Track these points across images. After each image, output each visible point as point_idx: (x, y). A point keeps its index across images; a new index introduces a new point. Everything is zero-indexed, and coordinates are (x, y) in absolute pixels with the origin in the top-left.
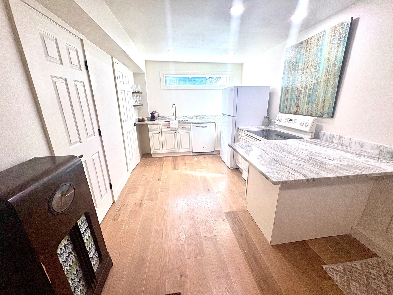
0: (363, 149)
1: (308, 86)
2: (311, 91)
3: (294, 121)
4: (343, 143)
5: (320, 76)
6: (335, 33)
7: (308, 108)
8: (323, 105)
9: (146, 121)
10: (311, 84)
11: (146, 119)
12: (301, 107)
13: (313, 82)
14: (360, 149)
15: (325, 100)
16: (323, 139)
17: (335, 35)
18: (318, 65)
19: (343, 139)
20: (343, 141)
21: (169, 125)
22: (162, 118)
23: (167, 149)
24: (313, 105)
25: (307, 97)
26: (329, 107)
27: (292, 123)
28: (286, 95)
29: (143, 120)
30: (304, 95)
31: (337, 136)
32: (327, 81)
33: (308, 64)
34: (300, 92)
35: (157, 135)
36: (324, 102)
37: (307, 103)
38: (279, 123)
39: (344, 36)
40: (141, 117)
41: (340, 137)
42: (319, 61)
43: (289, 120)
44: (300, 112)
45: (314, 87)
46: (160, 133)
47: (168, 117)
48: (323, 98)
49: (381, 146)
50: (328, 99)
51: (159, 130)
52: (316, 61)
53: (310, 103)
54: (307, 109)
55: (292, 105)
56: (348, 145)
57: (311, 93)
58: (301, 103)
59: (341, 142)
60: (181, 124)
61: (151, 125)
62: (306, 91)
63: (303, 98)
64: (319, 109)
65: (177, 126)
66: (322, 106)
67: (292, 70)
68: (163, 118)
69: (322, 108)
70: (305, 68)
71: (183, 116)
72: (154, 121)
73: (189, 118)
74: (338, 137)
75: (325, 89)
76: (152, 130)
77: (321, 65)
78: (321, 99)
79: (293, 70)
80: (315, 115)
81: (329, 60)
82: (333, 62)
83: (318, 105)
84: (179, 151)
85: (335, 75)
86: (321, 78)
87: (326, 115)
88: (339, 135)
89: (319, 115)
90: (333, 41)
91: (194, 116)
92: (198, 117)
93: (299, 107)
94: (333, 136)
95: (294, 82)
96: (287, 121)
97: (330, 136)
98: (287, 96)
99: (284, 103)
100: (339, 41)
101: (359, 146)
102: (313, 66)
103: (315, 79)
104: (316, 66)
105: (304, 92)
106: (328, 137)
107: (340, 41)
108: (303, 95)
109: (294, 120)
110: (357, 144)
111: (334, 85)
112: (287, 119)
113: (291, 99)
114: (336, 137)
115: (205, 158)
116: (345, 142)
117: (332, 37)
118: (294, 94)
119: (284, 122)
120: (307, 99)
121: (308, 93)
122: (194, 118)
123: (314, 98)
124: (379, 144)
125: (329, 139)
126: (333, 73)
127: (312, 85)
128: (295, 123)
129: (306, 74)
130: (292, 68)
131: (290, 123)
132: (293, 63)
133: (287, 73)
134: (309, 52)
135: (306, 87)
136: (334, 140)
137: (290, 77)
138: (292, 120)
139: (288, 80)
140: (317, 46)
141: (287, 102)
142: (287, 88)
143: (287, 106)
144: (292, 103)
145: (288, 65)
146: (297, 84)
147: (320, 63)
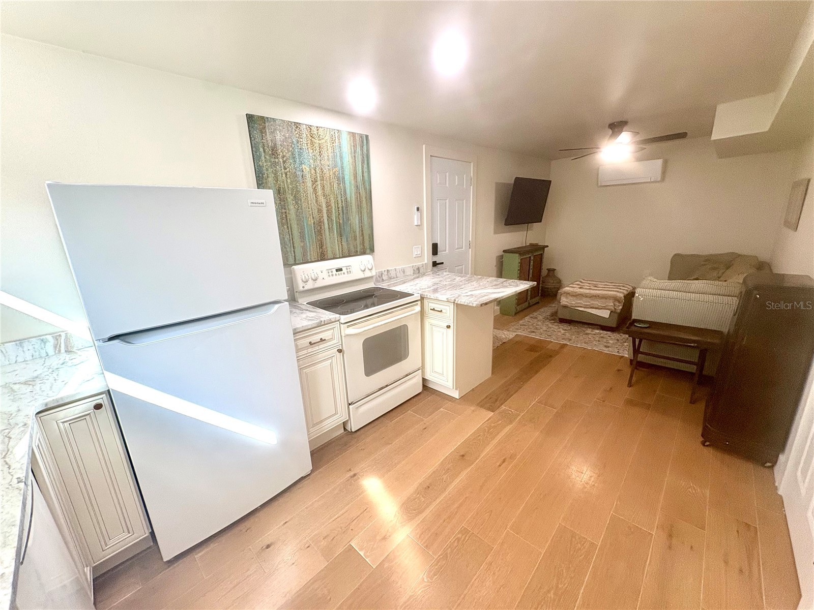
1: (333, 211)
2: (340, 218)
3: (347, 269)
4: (392, 276)
5: (349, 199)
7: (342, 245)
8: (362, 238)
10: (338, 208)
12: (328, 245)
13: (340, 205)
15: (362, 231)
17: (355, 146)
18: (341, 180)
19: (391, 272)
24: (348, 240)
25: (337, 229)
26: (368, 239)
27: (344, 273)
28: (285, 227)
31: (385, 271)
32: (359, 205)
33: (322, 172)
34: (320, 219)
36: (363, 235)
37: (339, 238)
41: (388, 271)
42: (342, 174)
44: (330, 255)
45: (343, 212)
48: (359, 228)
49: (413, 267)
52: (337, 172)
53: (344, 240)
54: (340, 248)
55: (308, 244)
56: (395, 276)
57: (341, 221)
58: (328, 239)
59: (390, 276)
62: (332, 218)
63: (329, 231)
64: (358, 244)
66: (360, 240)
67: (286, 174)
69: (361, 242)
70: (319, 178)
74: (386, 271)
75: (360, 216)
77: (347, 182)
78: (357, 230)
79: (288, 173)
80: (355, 254)
81: (355, 176)
83: (355, 239)
85: (367, 200)
87: (367, 250)
89: (360, 252)
90: (355, 153)
93: (325, 247)
94: (381, 273)
95: (301, 200)
96: (330, 274)
98: (288, 227)
99: (284, 244)
101: (403, 273)
102: (333, 179)
103: (341, 200)
104: (339, 179)
105: (328, 220)
106: (378, 277)
108: (326, 226)
109: (345, 268)
110: (401, 271)
111: (368, 211)
112: (330, 271)
113: (301, 233)
114: (384, 273)
117: (352, 147)
118: (307, 224)
119: (325, 277)
120: (337, 232)
121: (336, 221)
123: (347, 229)
124: (412, 265)
126: (364, 197)
127: (340, 209)
128: (350, 272)
129: (323, 189)
130: (285, 169)
131: (339, 274)
132: (284, 159)
133: (270, 175)
134: (320, 152)
135: (329, 212)
136: (384, 278)
137: (286, 188)
138: (341, 270)
139: (279, 193)
140: (331, 147)
141: (292, 242)
142: (283, 210)
143: (296, 250)
144: (307, 240)
145: (267, 157)
146: (308, 204)
147: (344, 178)
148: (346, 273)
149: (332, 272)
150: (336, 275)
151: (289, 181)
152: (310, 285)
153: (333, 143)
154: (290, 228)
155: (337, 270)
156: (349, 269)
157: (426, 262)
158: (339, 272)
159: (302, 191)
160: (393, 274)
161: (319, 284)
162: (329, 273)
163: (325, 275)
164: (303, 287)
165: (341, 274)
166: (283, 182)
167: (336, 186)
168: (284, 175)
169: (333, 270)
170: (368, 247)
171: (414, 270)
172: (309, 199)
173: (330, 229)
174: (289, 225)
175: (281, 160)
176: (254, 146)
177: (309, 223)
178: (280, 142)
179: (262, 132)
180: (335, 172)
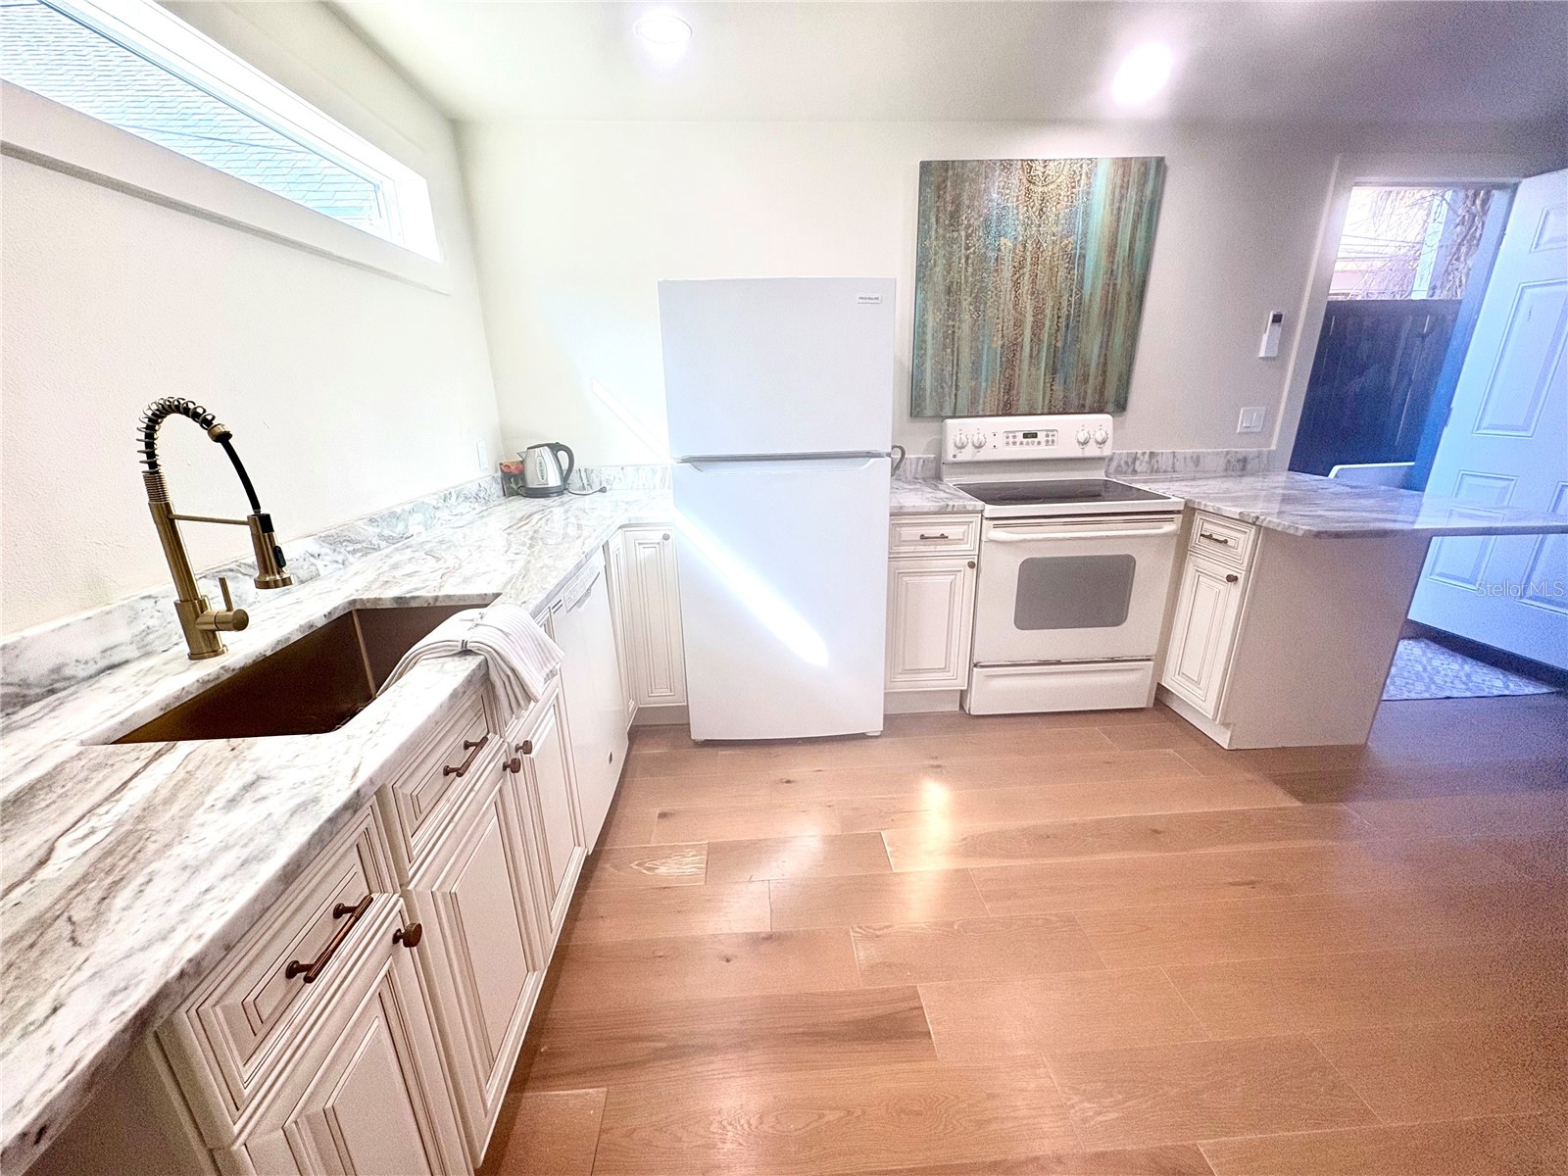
0: (1200, 466)
1: (1047, 323)
2: (1059, 337)
3: (1047, 436)
4: (1160, 466)
5: (1087, 301)
6: (1126, 180)
7: (1052, 390)
8: (1100, 378)
10: (1059, 318)
12: (1023, 389)
13: (1064, 310)
14: (1194, 469)
15: (1105, 364)
17: (1125, 185)
18: (1077, 260)
19: (1159, 458)
20: (1160, 461)
24: (1068, 381)
25: (1047, 358)
26: (1119, 384)
27: (1039, 443)
28: (949, 351)
30: (1031, 350)
31: (1144, 453)
32: (1109, 309)
33: (1039, 248)
34: (1016, 339)
36: (1104, 372)
37: (1049, 376)
38: (973, 455)
41: (1152, 455)
42: (1081, 248)
43: (1021, 435)
44: (1023, 404)
45: (1067, 326)
48: (1099, 359)
49: (1228, 453)
50: (1115, 362)
52: (1070, 246)
53: (1059, 376)
54: (1048, 395)
55: (984, 384)
56: (1169, 469)
57: (1059, 344)
58: (1025, 377)
59: (1156, 467)
62: (1041, 336)
63: (1030, 362)
64: (1089, 391)
66: (1097, 383)
67: (967, 258)
69: (1098, 388)
70: (1029, 259)
74: (1147, 457)
75: (1105, 334)
77: (1090, 264)
78: (1094, 363)
79: (971, 256)
80: (1078, 411)
81: (1112, 251)
82: (1124, 260)
83: (1086, 380)
85: (1130, 299)
86: (1090, 300)
87: (1109, 405)
88: (1148, 451)
89: (1090, 408)
90: (1121, 202)
93: (1015, 392)
94: (1134, 456)
95: (986, 303)
96: (1011, 440)
97: (1127, 459)
98: (953, 351)
99: (940, 380)
100: (1136, 206)
101: (1192, 463)
102: (1058, 260)
103: (1069, 301)
104: (1071, 260)
105: (1031, 340)
106: (1122, 462)
108: (1027, 352)
109: (1045, 433)
110: (1188, 460)
112: (1011, 435)
113: (973, 363)
114: (1141, 458)
117: (1117, 190)
118: (989, 347)
119: (999, 445)
120: (1047, 364)
121: (1049, 345)
123: (1071, 359)
124: (1226, 450)
125: (1125, 468)
126: (1125, 293)
127: (1063, 320)
128: (1053, 441)
129: (1034, 282)
130: (967, 248)
131: (1028, 444)
132: (970, 231)
133: (939, 262)
134: (1041, 210)
135: (1037, 325)
136: (1138, 468)
137: (963, 282)
138: (1035, 435)
139: (949, 291)
140: (1068, 196)
141: (954, 378)
142: (951, 323)
143: (959, 392)
144: (983, 377)
145: (941, 231)
146: (998, 310)
147: (1084, 257)
148: (1043, 443)
149: (1014, 437)
150: (1021, 443)
151: (970, 270)
152: (967, 455)
153: (1073, 187)
154: (956, 354)
155: (1026, 436)
156: (1053, 435)
157: (1273, 447)
158: (1030, 440)
159: (990, 286)
160: (1164, 463)
161: (983, 455)
162: (1008, 438)
163: (1000, 440)
164: (955, 456)
165: (1033, 443)
166: (960, 272)
167: (1062, 273)
168: (963, 261)
169: (1017, 434)
170: (1112, 399)
171: (1229, 462)
172: (1002, 301)
173: (1034, 357)
174: (955, 349)
175: (963, 233)
176: (923, 216)
177: (994, 346)
178: (967, 202)
179: (938, 188)
180: (1067, 246)
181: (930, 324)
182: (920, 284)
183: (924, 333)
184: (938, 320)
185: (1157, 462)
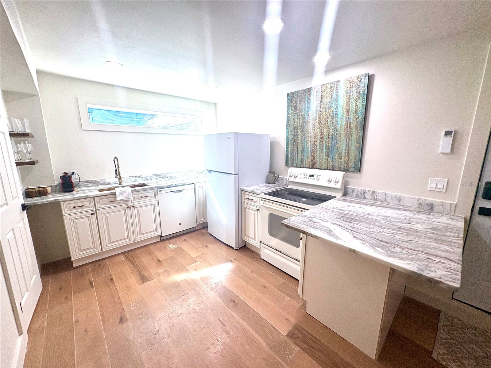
0: (401, 203)
1: (325, 138)
2: (330, 143)
3: (317, 177)
4: (378, 198)
6: (352, 85)
7: (328, 161)
8: (347, 158)
9: (49, 194)
10: (329, 136)
11: (49, 190)
12: (318, 160)
13: (331, 134)
14: (398, 203)
15: (348, 153)
16: (353, 195)
17: (351, 87)
18: (334, 116)
19: (377, 194)
20: (378, 196)
21: (113, 197)
22: (87, 184)
23: (111, 243)
24: (334, 158)
25: (325, 150)
26: (355, 161)
27: (314, 179)
28: (295, 146)
29: (42, 193)
30: (320, 147)
31: (369, 191)
32: (348, 132)
33: (321, 113)
34: (315, 143)
35: (86, 220)
36: (348, 156)
38: (294, 180)
39: (362, 90)
40: (34, 186)
41: (373, 192)
42: (336, 111)
43: (309, 175)
44: (318, 166)
46: (92, 214)
47: (103, 181)
48: (346, 151)
49: (419, 199)
50: (353, 152)
51: (90, 208)
52: (332, 111)
53: (330, 156)
54: (326, 163)
55: (305, 157)
56: (383, 200)
57: (330, 145)
58: (318, 156)
59: (376, 198)
60: (138, 191)
61: (66, 203)
62: (323, 142)
63: (320, 151)
65: (131, 197)
66: (345, 159)
67: (299, 118)
68: (90, 184)
69: (346, 161)
70: (318, 117)
71: (133, 177)
72: (73, 191)
73: (145, 179)
74: (371, 193)
75: (348, 141)
76: (72, 211)
77: (339, 116)
78: (343, 152)
79: (301, 118)
80: (338, 170)
81: (348, 111)
82: (353, 114)
83: (340, 158)
84: (137, 240)
85: (357, 128)
86: (340, 129)
87: (352, 170)
88: (371, 190)
89: (343, 169)
90: (350, 93)
91: (152, 176)
92: (160, 177)
93: (315, 160)
94: (364, 191)
95: (305, 132)
96: (305, 177)
97: (361, 192)
98: (296, 147)
99: (293, 155)
100: (357, 94)
101: (396, 201)
102: (328, 116)
103: (332, 130)
104: (332, 116)
105: (320, 143)
107: (359, 94)
108: (318, 146)
109: (317, 176)
110: (394, 198)
111: (357, 138)
113: (302, 151)
115: (185, 240)
116: (380, 197)
117: (348, 89)
118: (306, 146)
119: (301, 178)
120: (326, 152)
121: (326, 145)
122: (152, 178)
123: (334, 150)
124: (417, 197)
125: (360, 195)
126: (355, 126)
127: (331, 137)
128: (319, 179)
129: (320, 124)
130: (299, 116)
131: (310, 179)
132: (300, 111)
133: (292, 121)
134: (321, 101)
135: (322, 138)
136: (366, 196)
137: (298, 126)
138: (313, 176)
139: (295, 129)
140: (330, 95)
141: (297, 155)
142: (295, 138)
143: (298, 159)
144: (305, 155)
145: (292, 112)
146: (309, 134)
147: (337, 114)
148: (316, 179)
149: (307, 176)
150: (309, 178)
151: (300, 122)
152: (292, 179)
153: (331, 92)
155: (310, 176)
156: (320, 177)
159: (306, 127)
161: (297, 180)
163: (301, 176)
164: (288, 179)
165: (312, 179)
166: (297, 123)
167: (329, 120)
168: (298, 120)
171: (422, 204)
172: (310, 131)
173: (321, 149)
174: (297, 146)
175: (298, 112)
176: (288, 108)
177: (308, 145)
178: (299, 102)
179: (291, 99)
180: (330, 111)
181: (290, 139)
182: (287, 127)
183: (288, 141)
184: (292, 137)
185: (376, 196)
